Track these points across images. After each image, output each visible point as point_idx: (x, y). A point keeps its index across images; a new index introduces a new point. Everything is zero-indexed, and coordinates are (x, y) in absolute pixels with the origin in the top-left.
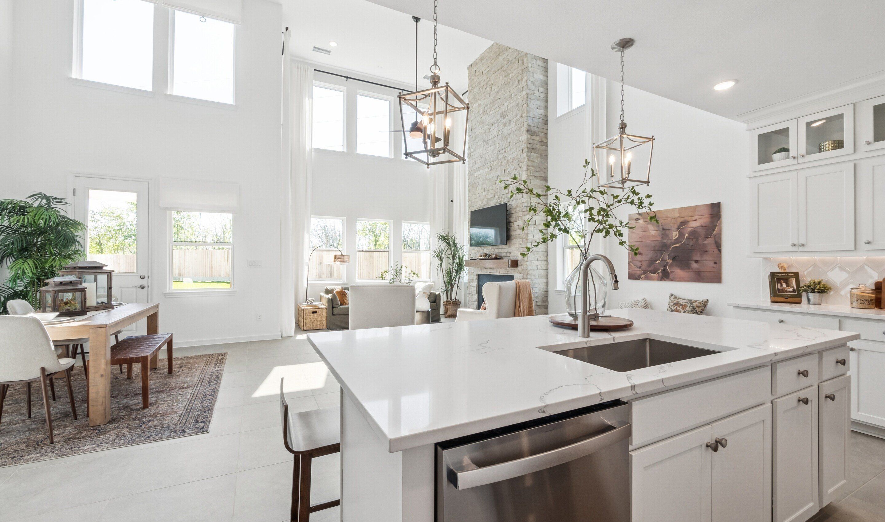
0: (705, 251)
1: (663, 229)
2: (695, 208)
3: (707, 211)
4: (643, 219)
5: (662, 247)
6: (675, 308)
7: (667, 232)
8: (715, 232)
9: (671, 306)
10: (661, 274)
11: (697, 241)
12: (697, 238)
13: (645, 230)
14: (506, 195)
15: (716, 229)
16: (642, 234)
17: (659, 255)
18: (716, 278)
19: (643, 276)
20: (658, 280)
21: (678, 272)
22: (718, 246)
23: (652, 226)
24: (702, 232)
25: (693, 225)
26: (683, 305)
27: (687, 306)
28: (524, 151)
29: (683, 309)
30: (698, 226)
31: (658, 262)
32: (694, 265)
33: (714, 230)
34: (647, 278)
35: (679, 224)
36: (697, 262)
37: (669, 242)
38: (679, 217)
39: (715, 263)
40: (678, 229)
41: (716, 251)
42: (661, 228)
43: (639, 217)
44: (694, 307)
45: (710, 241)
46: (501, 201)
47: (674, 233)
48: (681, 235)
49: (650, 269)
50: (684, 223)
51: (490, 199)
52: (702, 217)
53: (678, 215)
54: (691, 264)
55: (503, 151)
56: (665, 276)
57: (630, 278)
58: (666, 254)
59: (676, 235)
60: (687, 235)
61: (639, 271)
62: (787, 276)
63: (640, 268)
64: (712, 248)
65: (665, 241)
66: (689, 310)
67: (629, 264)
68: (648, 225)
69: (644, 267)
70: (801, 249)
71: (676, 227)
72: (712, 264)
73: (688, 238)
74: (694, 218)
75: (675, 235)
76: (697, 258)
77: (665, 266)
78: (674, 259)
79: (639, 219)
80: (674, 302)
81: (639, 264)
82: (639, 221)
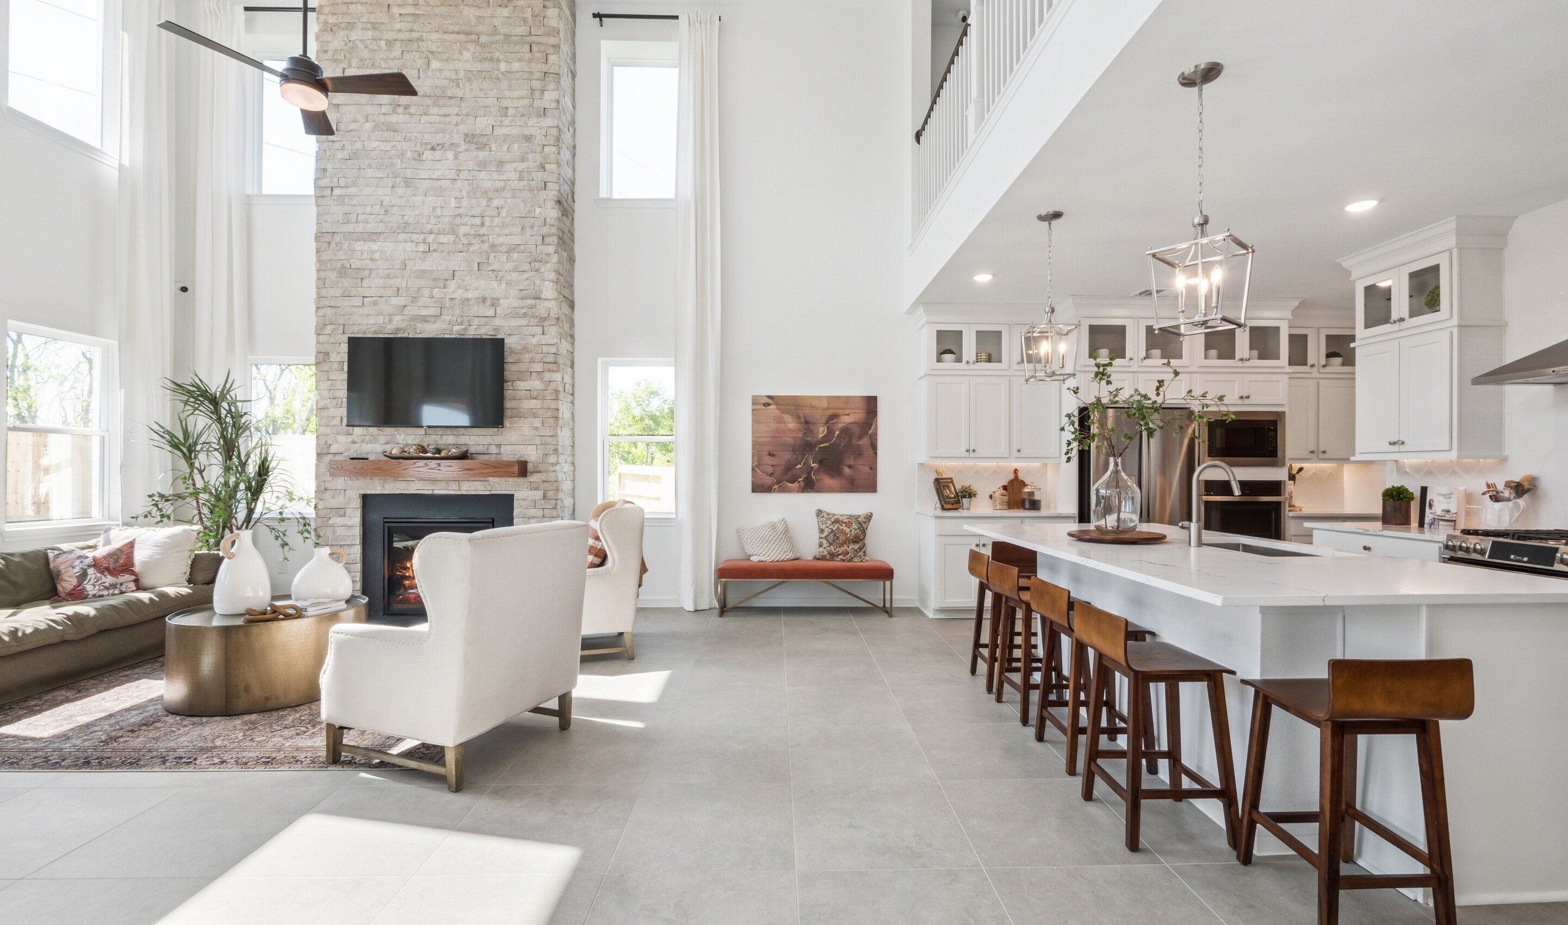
0: (858, 453)
1: (806, 422)
2: (848, 399)
3: (862, 405)
4: (776, 404)
5: (805, 447)
6: (836, 527)
7: (812, 427)
8: (870, 432)
9: (830, 525)
10: (802, 484)
11: (850, 441)
12: (850, 437)
13: (780, 421)
14: (484, 320)
15: (872, 428)
16: (773, 426)
17: (800, 458)
18: (871, 487)
19: (776, 486)
20: (798, 492)
21: (828, 481)
22: (874, 447)
23: (789, 416)
24: (856, 430)
25: (846, 420)
26: (846, 523)
27: (852, 523)
28: (548, 240)
29: (849, 528)
30: (851, 421)
31: (799, 466)
32: (847, 471)
33: (870, 429)
34: (783, 490)
35: (827, 417)
36: (850, 467)
37: (815, 440)
38: (827, 408)
39: (871, 468)
40: (827, 423)
41: (871, 452)
42: (803, 419)
43: (769, 401)
44: (860, 523)
45: (865, 441)
46: (466, 329)
47: (821, 429)
48: (830, 431)
49: (787, 477)
50: (834, 417)
51: (424, 319)
52: (856, 411)
53: (827, 406)
54: (842, 469)
55: (478, 221)
56: (809, 486)
57: (754, 490)
58: (810, 457)
59: (824, 432)
60: (837, 432)
61: (768, 480)
62: (947, 482)
63: (771, 475)
64: (868, 451)
65: (809, 439)
66: (856, 528)
67: (753, 469)
68: (784, 415)
69: (777, 473)
70: (972, 455)
71: (824, 420)
72: (867, 470)
73: (839, 436)
74: (847, 411)
75: (822, 431)
76: (851, 462)
77: (809, 473)
78: (820, 462)
79: (769, 405)
80: (833, 520)
81: (770, 470)
82: (770, 407)
